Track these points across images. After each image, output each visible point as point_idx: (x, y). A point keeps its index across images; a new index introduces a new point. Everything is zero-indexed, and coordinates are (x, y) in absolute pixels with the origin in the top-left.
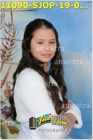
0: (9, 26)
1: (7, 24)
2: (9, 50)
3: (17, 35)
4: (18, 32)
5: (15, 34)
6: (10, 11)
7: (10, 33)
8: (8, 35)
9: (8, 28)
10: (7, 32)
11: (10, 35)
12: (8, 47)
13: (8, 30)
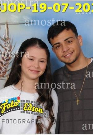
0: (5, 40)
1: (3, 38)
2: (5, 65)
3: (13, 49)
4: (15, 46)
5: (11, 48)
6: (6, 25)
7: (5, 47)
8: (4, 50)
9: (4, 43)
10: (3, 47)
11: (6, 50)
12: (4, 63)
13: (3, 45)
